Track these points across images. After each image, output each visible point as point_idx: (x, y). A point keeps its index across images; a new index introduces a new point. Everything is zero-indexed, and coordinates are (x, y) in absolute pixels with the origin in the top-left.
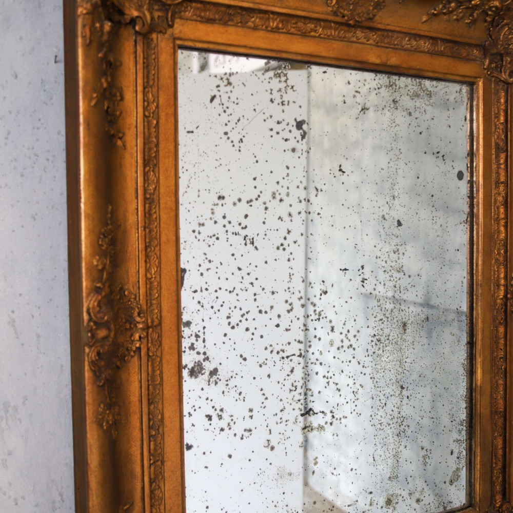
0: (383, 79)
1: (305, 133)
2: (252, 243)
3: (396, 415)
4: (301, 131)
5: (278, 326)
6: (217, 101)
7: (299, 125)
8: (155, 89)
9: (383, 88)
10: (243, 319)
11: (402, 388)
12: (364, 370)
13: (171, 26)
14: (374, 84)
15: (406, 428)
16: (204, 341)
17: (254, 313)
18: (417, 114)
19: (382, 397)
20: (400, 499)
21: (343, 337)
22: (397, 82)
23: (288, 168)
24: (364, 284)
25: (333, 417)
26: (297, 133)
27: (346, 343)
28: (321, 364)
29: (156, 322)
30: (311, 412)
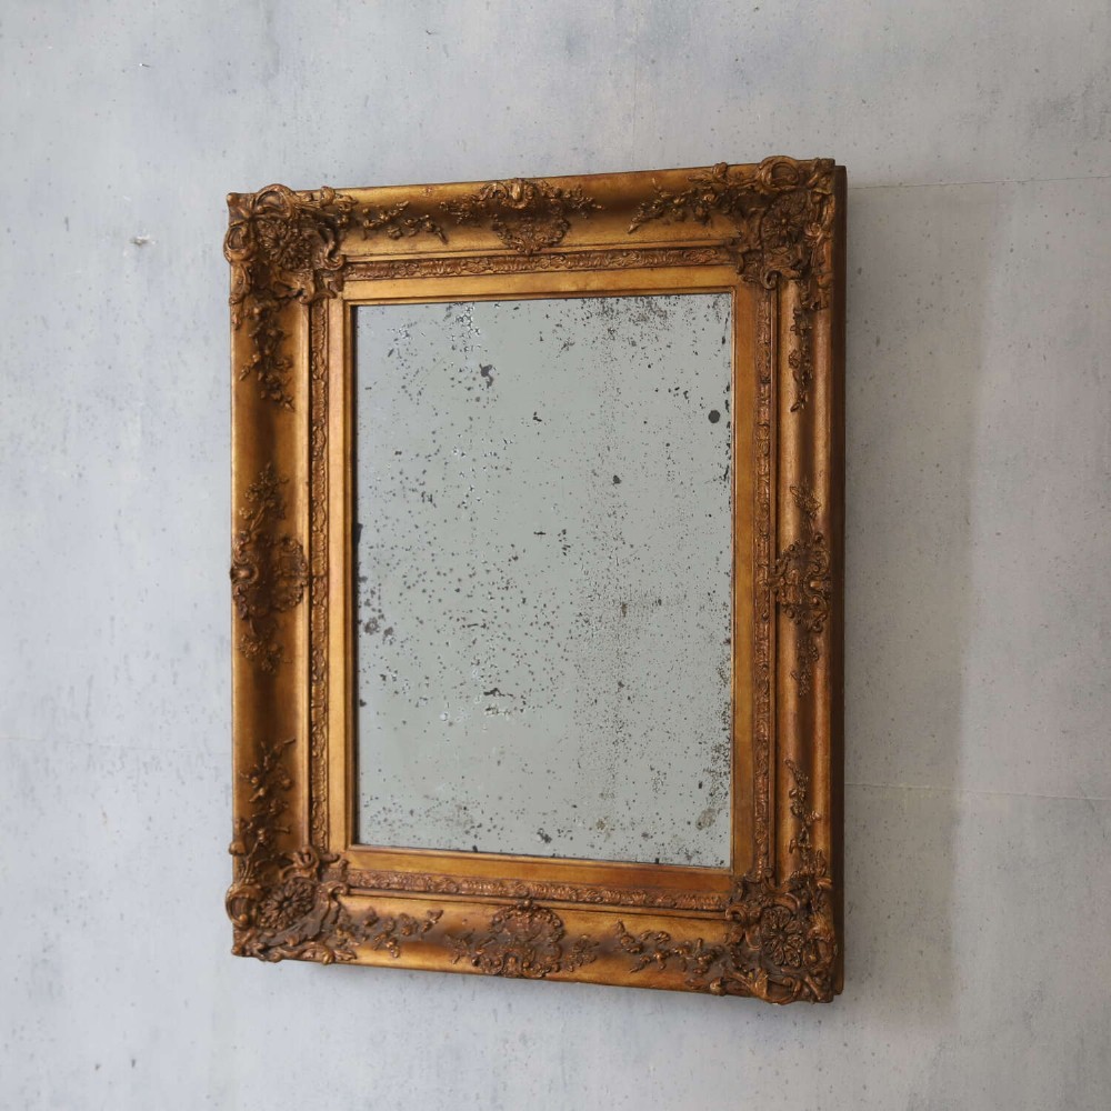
0: (594, 305)
1: (492, 379)
2: (431, 500)
3: (612, 717)
4: (487, 378)
5: (458, 590)
6: (395, 354)
7: (485, 371)
8: (325, 352)
9: (595, 317)
10: (420, 579)
11: (620, 684)
12: (566, 655)
13: (341, 290)
14: (580, 314)
15: (627, 737)
16: (379, 598)
17: (432, 575)
18: (645, 343)
19: (590, 691)
20: (618, 827)
21: (538, 611)
22: (615, 307)
23: (471, 419)
24: (566, 552)
25: (524, 703)
26: (483, 380)
27: (542, 620)
28: (509, 639)
29: (322, 573)
30: (497, 693)
